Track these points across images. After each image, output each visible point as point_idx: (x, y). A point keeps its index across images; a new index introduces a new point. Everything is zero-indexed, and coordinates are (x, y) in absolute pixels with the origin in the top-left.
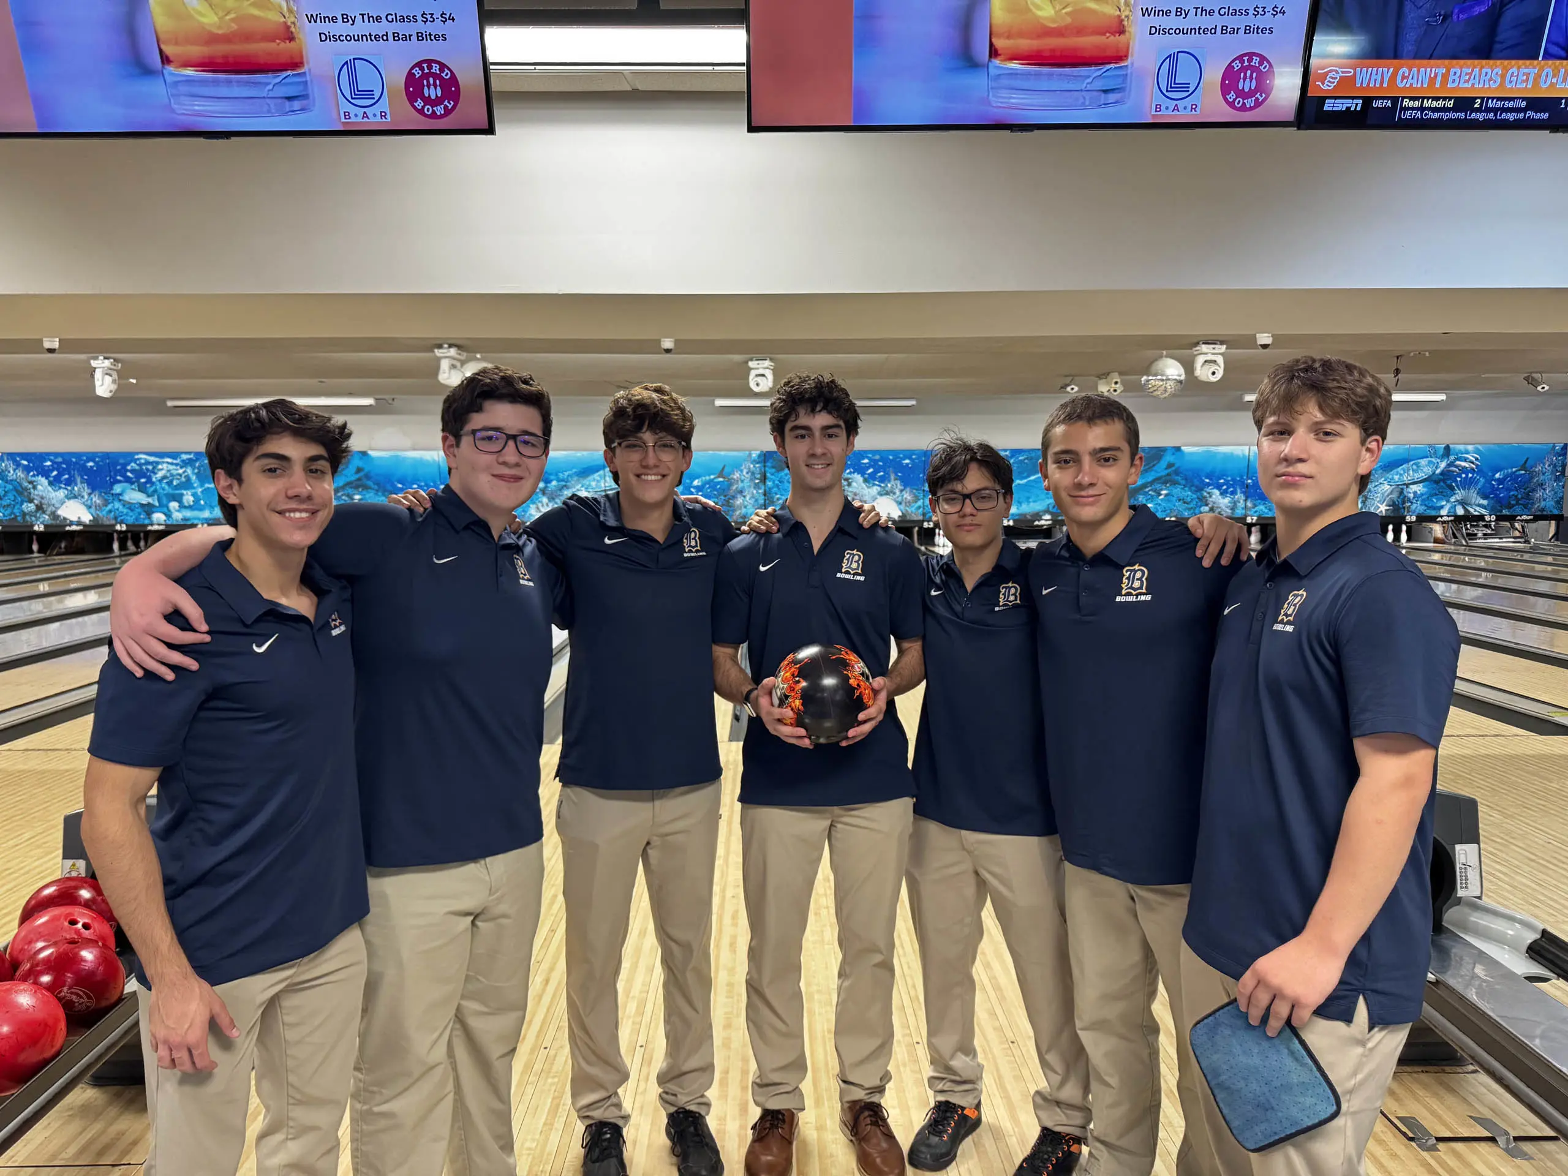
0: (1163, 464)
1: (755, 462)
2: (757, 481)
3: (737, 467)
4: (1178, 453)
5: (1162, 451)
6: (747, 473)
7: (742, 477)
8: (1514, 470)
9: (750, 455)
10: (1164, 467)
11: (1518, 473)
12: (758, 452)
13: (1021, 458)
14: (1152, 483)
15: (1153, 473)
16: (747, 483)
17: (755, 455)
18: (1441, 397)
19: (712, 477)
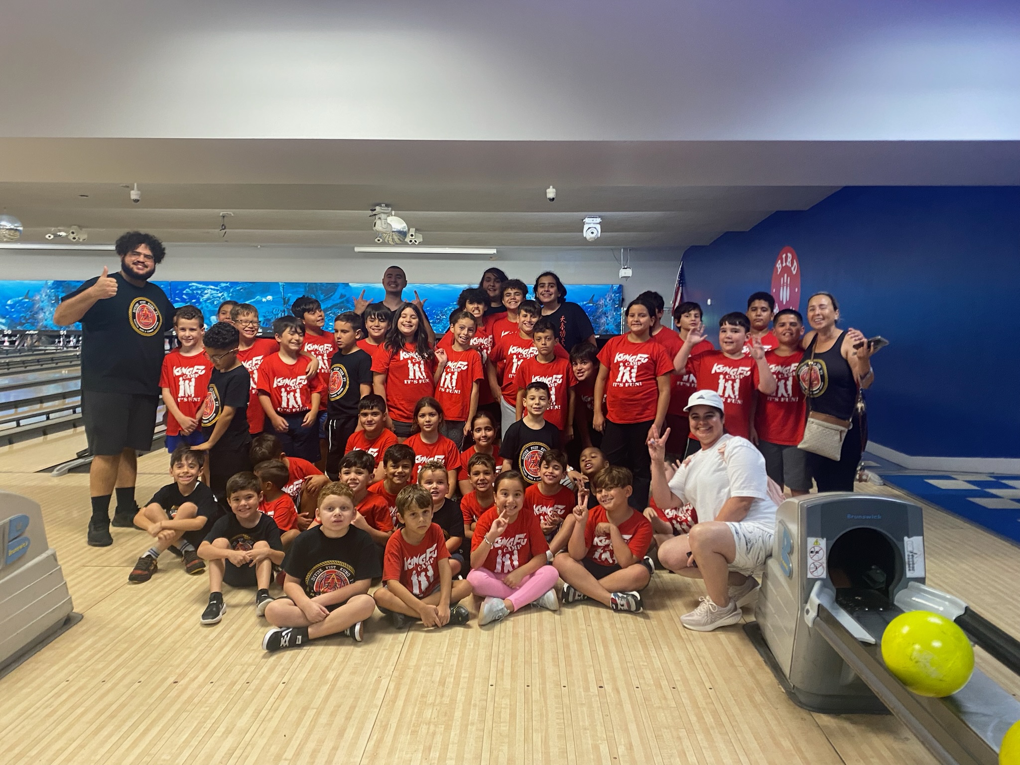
0: (337, 295)
1: (50, 288)
2: (53, 302)
3: (38, 290)
4: (347, 288)
5: (335, 286)
6: (45, 296)
7: (42, 298)
8: (585, 303)
9: (47, 283)
10: (338, 297)
11: (587, 305)
12: (52, 281)
13: (238, 288)
14: (331, 308)
15: (331, 301)
16: (46, 303)
17: (50, 283)
18: (493, 251)
19: (20, 298)
